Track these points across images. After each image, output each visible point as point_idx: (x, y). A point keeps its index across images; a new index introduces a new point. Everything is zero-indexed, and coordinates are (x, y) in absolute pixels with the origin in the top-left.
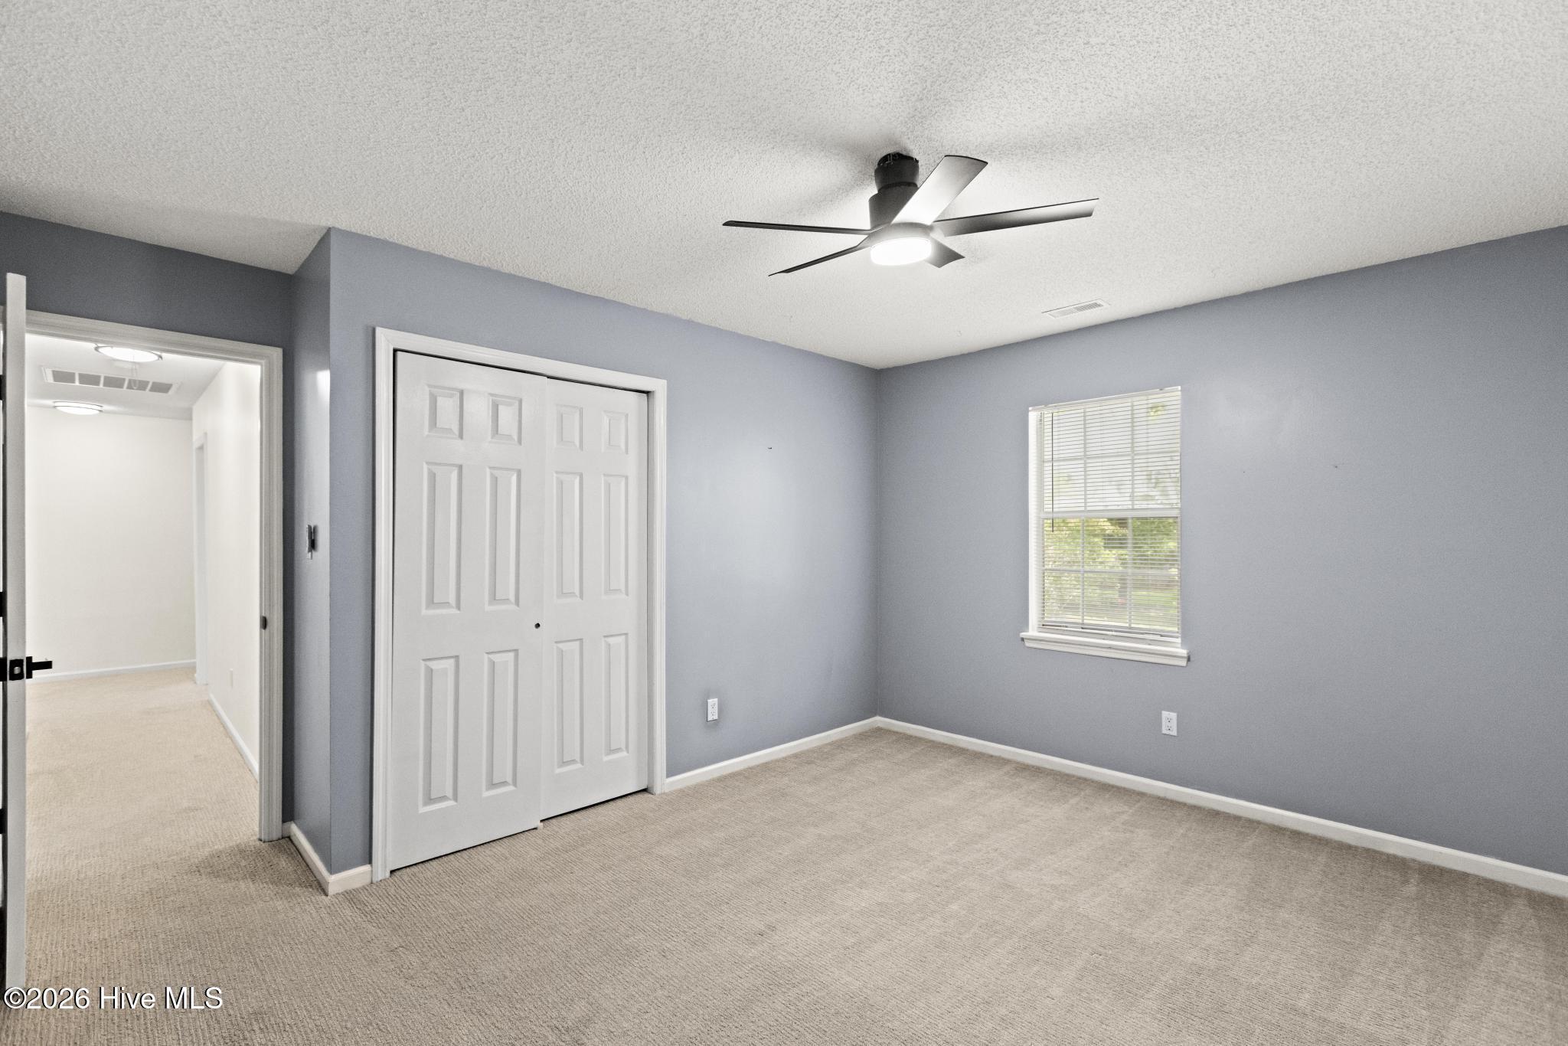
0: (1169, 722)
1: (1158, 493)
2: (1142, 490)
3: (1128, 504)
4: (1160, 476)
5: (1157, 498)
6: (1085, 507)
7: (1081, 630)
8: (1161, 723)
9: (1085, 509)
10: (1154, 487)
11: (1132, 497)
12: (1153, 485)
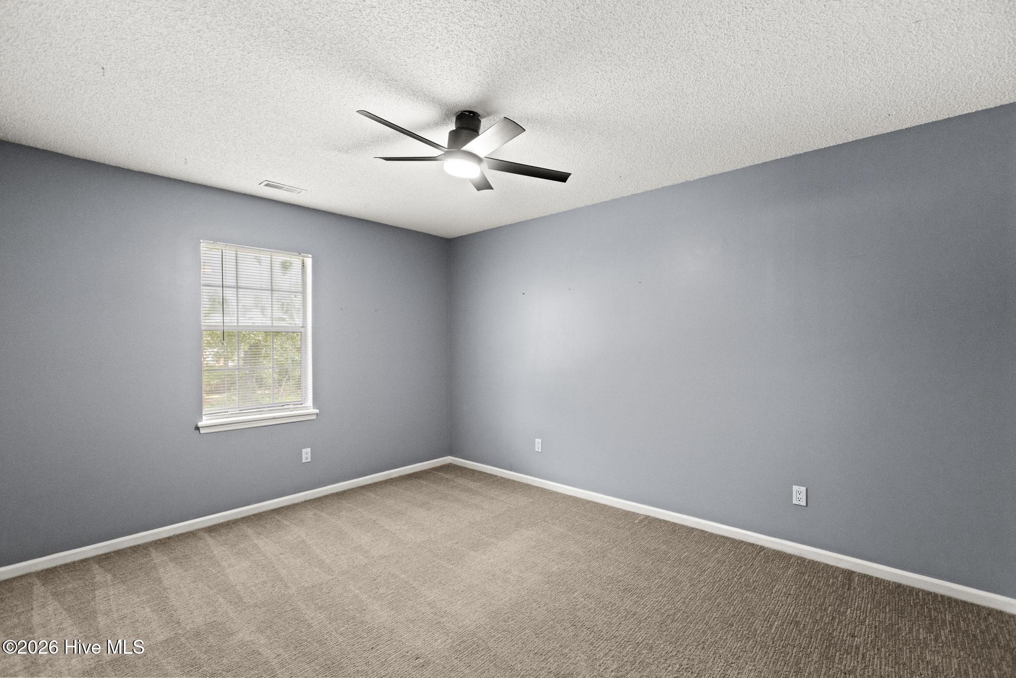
0: (306, 454)
1: (288, 317)
2: (278, 314)
3: (269, 323)
4: (288, 307)
5: (287, 319)
6: (238, 322)
7: (239, 412)
8: (302, 455)
9: (238, 324)
10: (286, 313)
11: (272, 319)
12: (285, 312)
